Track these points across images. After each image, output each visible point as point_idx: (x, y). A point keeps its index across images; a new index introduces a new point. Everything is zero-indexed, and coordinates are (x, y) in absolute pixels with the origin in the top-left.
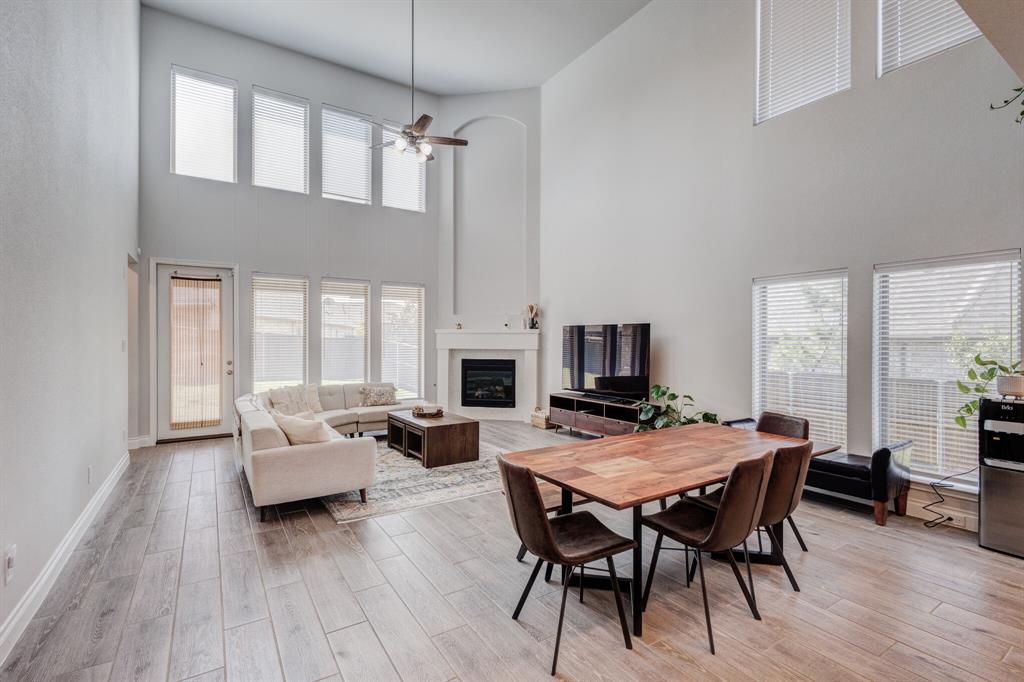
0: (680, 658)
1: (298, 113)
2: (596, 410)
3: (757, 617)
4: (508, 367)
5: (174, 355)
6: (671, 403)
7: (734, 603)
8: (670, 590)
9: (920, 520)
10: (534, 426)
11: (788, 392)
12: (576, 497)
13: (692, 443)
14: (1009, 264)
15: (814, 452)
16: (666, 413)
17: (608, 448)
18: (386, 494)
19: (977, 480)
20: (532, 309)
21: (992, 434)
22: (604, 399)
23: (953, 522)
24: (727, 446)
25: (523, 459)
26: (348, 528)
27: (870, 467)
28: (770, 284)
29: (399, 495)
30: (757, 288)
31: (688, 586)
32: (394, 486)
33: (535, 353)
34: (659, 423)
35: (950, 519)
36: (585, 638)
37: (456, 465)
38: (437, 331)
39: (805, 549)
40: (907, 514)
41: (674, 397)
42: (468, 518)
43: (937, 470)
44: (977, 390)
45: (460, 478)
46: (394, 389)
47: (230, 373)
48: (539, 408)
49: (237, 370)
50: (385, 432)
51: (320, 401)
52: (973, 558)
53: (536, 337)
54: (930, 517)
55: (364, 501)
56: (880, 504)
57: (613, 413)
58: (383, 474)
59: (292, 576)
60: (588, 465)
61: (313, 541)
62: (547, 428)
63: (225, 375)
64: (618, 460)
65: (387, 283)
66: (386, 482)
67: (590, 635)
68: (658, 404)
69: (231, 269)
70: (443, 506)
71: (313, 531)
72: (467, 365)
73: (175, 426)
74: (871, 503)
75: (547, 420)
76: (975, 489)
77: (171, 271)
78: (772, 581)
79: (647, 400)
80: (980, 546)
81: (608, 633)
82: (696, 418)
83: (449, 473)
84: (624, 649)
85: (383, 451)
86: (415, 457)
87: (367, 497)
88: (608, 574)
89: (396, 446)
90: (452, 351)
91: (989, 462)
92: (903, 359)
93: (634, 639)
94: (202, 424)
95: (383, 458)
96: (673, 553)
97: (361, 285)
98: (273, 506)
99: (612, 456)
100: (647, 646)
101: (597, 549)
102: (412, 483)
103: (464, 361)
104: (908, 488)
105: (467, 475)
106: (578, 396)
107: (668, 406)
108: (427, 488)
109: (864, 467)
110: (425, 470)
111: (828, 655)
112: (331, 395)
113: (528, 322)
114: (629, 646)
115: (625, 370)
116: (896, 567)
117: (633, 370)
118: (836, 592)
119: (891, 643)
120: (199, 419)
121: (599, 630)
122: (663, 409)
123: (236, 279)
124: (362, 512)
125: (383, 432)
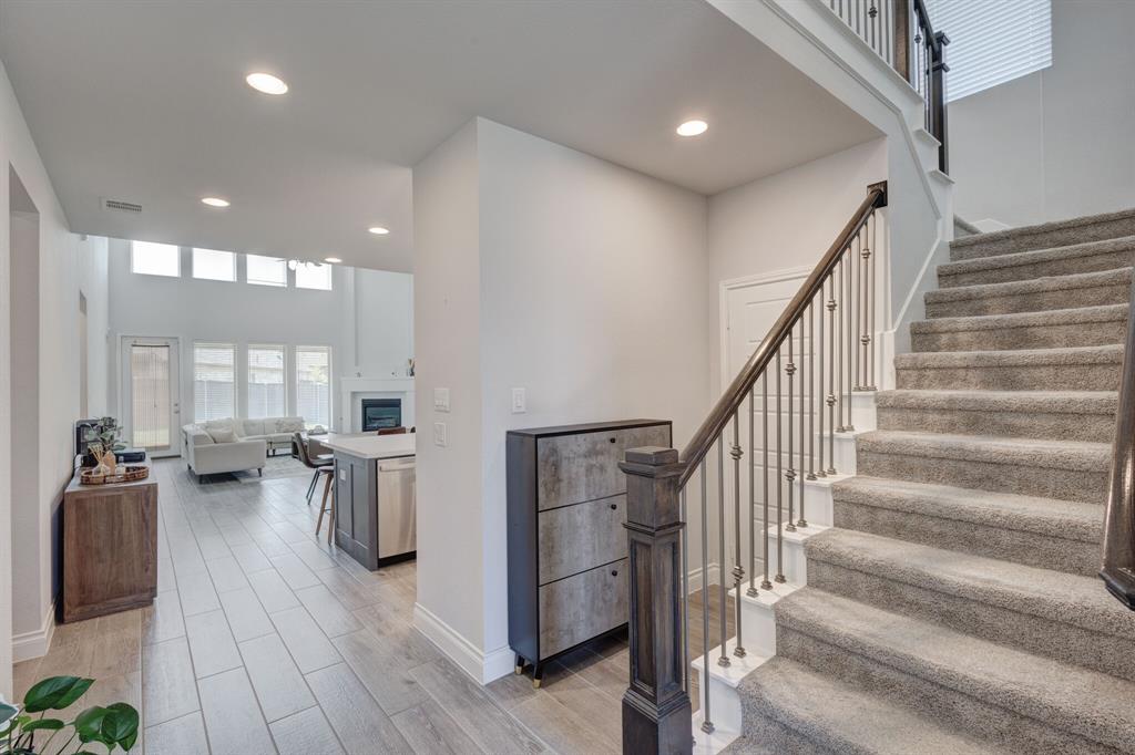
4: (395, 404)
5: (135, 400)
20: (411, 361)
38: (343, 378)
46: (303, 421)
47: (177, 412)
49: (182, 409)
55: (260, 475)
63: (173, 415)
65: (300, 344)
69: (177, 338)
72: (367, 405)
77: (132, 341)
90: (354, 394)
94: (156, 448)
103: (363, 400)
112: (254, 425)
113: (409, 371)
120: (153, 444)
123: (181, 345)
124: (257, 480)
125: (290, 451)
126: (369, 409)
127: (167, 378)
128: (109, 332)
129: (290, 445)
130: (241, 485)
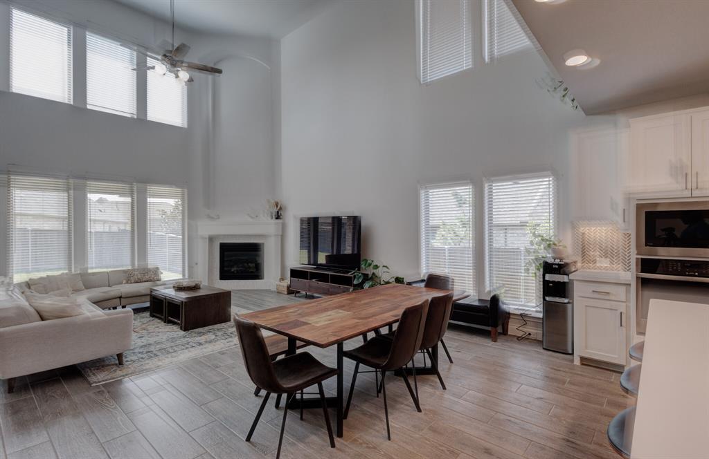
0: (367, 447)
2: (323, 278)
3: (419, 410)
4: (255, 248)
6: (375, 271)
7: (406, 403)
8: (366, 401)
9: (515, 336)
10: (278, 292)
11: (445, 259)
12: (299, 343)
13: (382, 297)
14: (548, 179)
15: (454, 299)
16: (372, 279)
17: (324, 305)
18: (143, 356)
19: (542, 310)
20: (277, 204)
21: (549, 282)
22: (330, 270)
23: (532, 336)
24: (404, 298)
25: (258, 317)
26: (103, 389)
27: (489, 306)
28: (431, 189)
29: (156, 355)
30: (423, 191)
31: (378, 396)
32: (152, 348)
33: (278, 238)
34: (366, 286)
35: (530, 334)
36: (301, 446)
37: (211, 327)
38: (199, 224)
39: (451, 362)
40: (509, 333)
41: (376, 267)
42: (217, 367)
43: (521, 301)
44: (534, 252)
45: (213, 337)
48: (282, 279)
50: (148, 304)
52: (540, 356)
53: (280, 226)
54: (520, 334)
55: (121, 363)
56: (494, 329)
57: (335, 280)
58: (143, 340)
59: (38, 438)
60: (307, 318)
61: (64, 404)
62: (288, 294)
64: (329, 313)
65: (151, 183)
66: (145, 346)
67: (305, 443)
68: (367, 273)
70: (196, 361)
71: (66, 395)
72: (225, 248)
74: (489, 328)
75: (288, 287)
76: (541, 315)
78: (430, 385)
79: (359, 270)
80: (543, 348)
81: (319, 439)
82: (390, 281)
83: (204, 334)
84: (330, 448)
85: (145, 320)
86: (174, 323)
87: (124, 360)
88: (319, 396)
89: (158, 315)
90: (211, 239)
91: (547, 298)
92: (506, 236)
93: (337, 440)
95: (144, 326)
96: (367, 375)
98: (24, 376)
99: (326, 310)
100: (345, 443)
101: (310, 378)
102: (170, 344)
103: (221, 245)
104: (509, 318)
105: (219, 333)
106: (312, 269)
107: (373, 274)
108: (183, 347)
109: (486, 306)
110: (183, 333)
111: (458, 427)
113: (274, 214)
114: (333, 445)
115: (348, 249)
116: (501, 366)
117: (353, 250)
118: (466, 387)
119: (493, 413)
121: (314, 438)
122: (370, 276)
124: (117, 374)
126: (226, 253)
129: (148, 299)
130: (91, 394)
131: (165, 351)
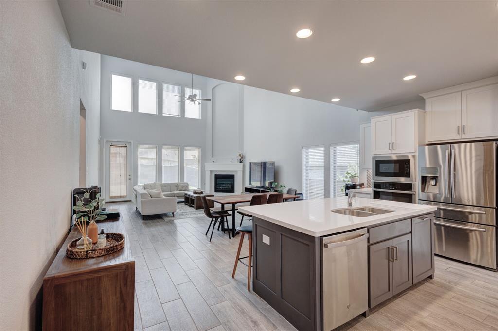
1: (154, 85)
4: (232, 177)
5: (111, 173)
20: (240, 155)
26: (168, 222)
29: (185, 215)
32: (184, 213)
33: (241, 172)
38: (206, 164)
41: (281, 187)
46: (188, 185)
47: (130, 179)
48: (242, 192)
49: (132, 177)
51: (162, 189)
53: (242, 166)
55: (173, 216)
58: (181, 211)
59: (152, 229)
63: (128, 180)
65: (186, 146)
66: (182, 213)
69: (130, 142)
70: (197, 217)
71: (158, 222)
72: (217, 177)
73: (111, 197)
77: (110, 144)
85: (182, 205)
86: (193, 207)
87: (175, 215)
89: (187, 204)
90: (211, 172)
94: (120, 197)
97: (177, 147)
100: (234, 238)
102: (190, 213)
103: (215, 175)
110: (195, 210)
112: (165, 187)
113: (239, 160)
114: (230, 238)
120: (119, 195)
123: (132, 145)
124: (172, 219)
125: (184, 200)
126: (218, 180)
127: (125, 163)
128: (100, 138)
129: (184, 197)
130: (165, 222)
131: (188, 214)
